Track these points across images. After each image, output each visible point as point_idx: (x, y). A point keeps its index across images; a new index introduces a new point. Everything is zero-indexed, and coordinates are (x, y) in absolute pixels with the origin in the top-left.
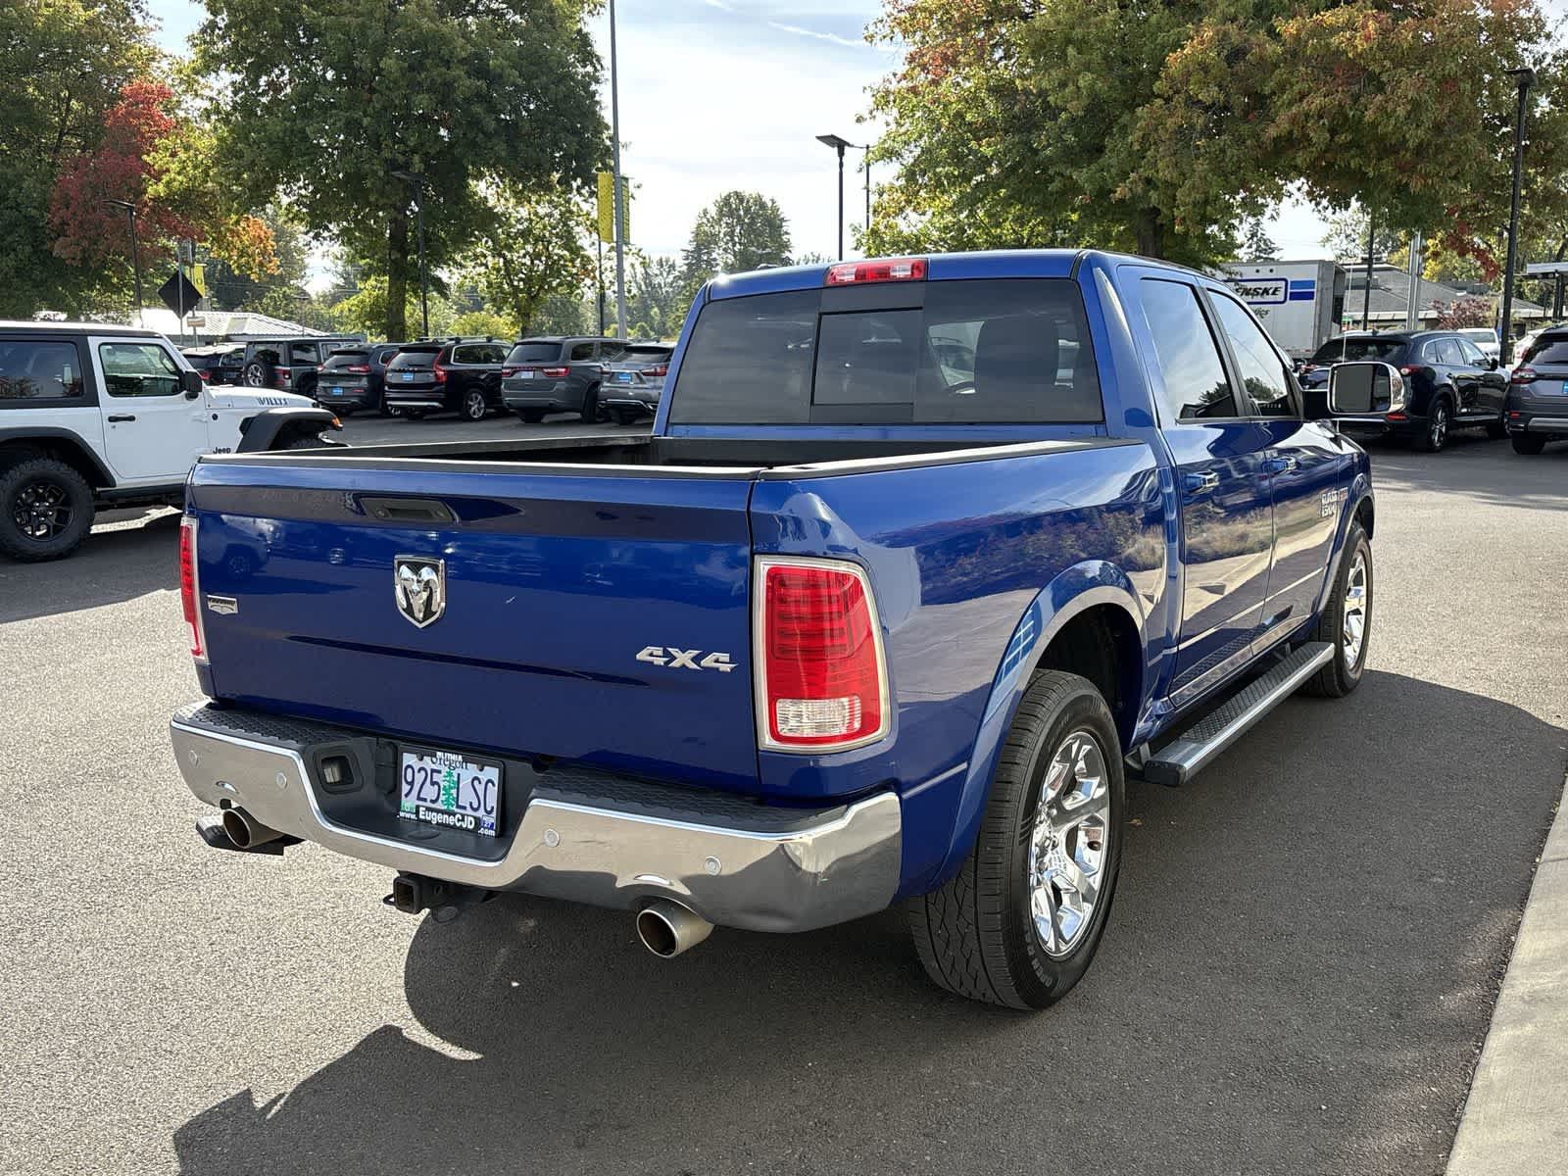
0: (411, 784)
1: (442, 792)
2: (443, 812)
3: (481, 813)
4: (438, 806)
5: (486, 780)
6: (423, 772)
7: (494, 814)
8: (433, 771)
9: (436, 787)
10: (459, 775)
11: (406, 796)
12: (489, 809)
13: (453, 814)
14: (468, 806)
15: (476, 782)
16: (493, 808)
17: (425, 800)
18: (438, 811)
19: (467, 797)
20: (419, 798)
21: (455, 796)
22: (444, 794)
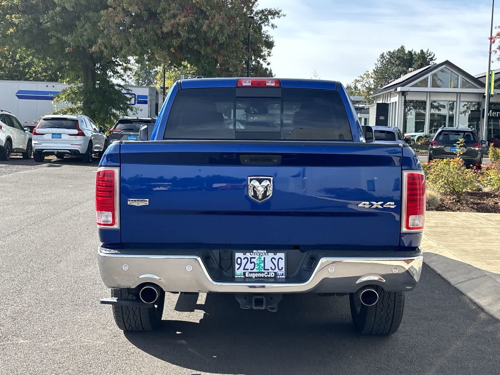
0: (241, 264)
1: (256, 265)
2: (258, 273)
3: (277, 270)
4: (255, 270)
5: (278, 258)
6: (246, 260)
7: (284, 270)
8: (251, 258)
9: (253, 264)
10: (264, 258)
11: (238, 269)
12: (280, 268)
13: (261, 273)
14: (270, 269)
15: (273, 260)
16: (282, 268)
17: (248, 269)
18: (255, 273)
19: (269, 265)
20: (244, 269)
21: (263, 266)
22: (257, 266)
